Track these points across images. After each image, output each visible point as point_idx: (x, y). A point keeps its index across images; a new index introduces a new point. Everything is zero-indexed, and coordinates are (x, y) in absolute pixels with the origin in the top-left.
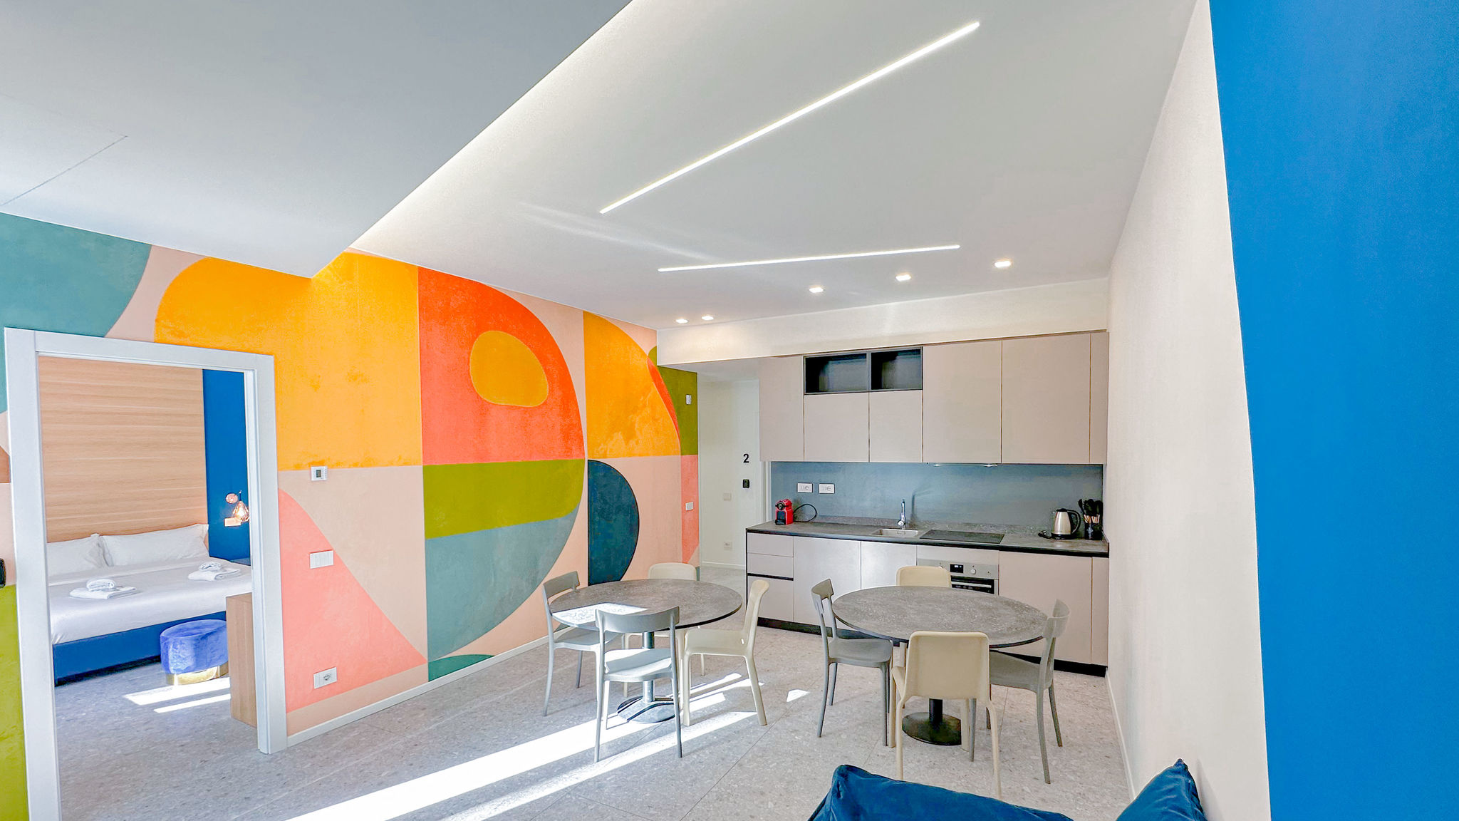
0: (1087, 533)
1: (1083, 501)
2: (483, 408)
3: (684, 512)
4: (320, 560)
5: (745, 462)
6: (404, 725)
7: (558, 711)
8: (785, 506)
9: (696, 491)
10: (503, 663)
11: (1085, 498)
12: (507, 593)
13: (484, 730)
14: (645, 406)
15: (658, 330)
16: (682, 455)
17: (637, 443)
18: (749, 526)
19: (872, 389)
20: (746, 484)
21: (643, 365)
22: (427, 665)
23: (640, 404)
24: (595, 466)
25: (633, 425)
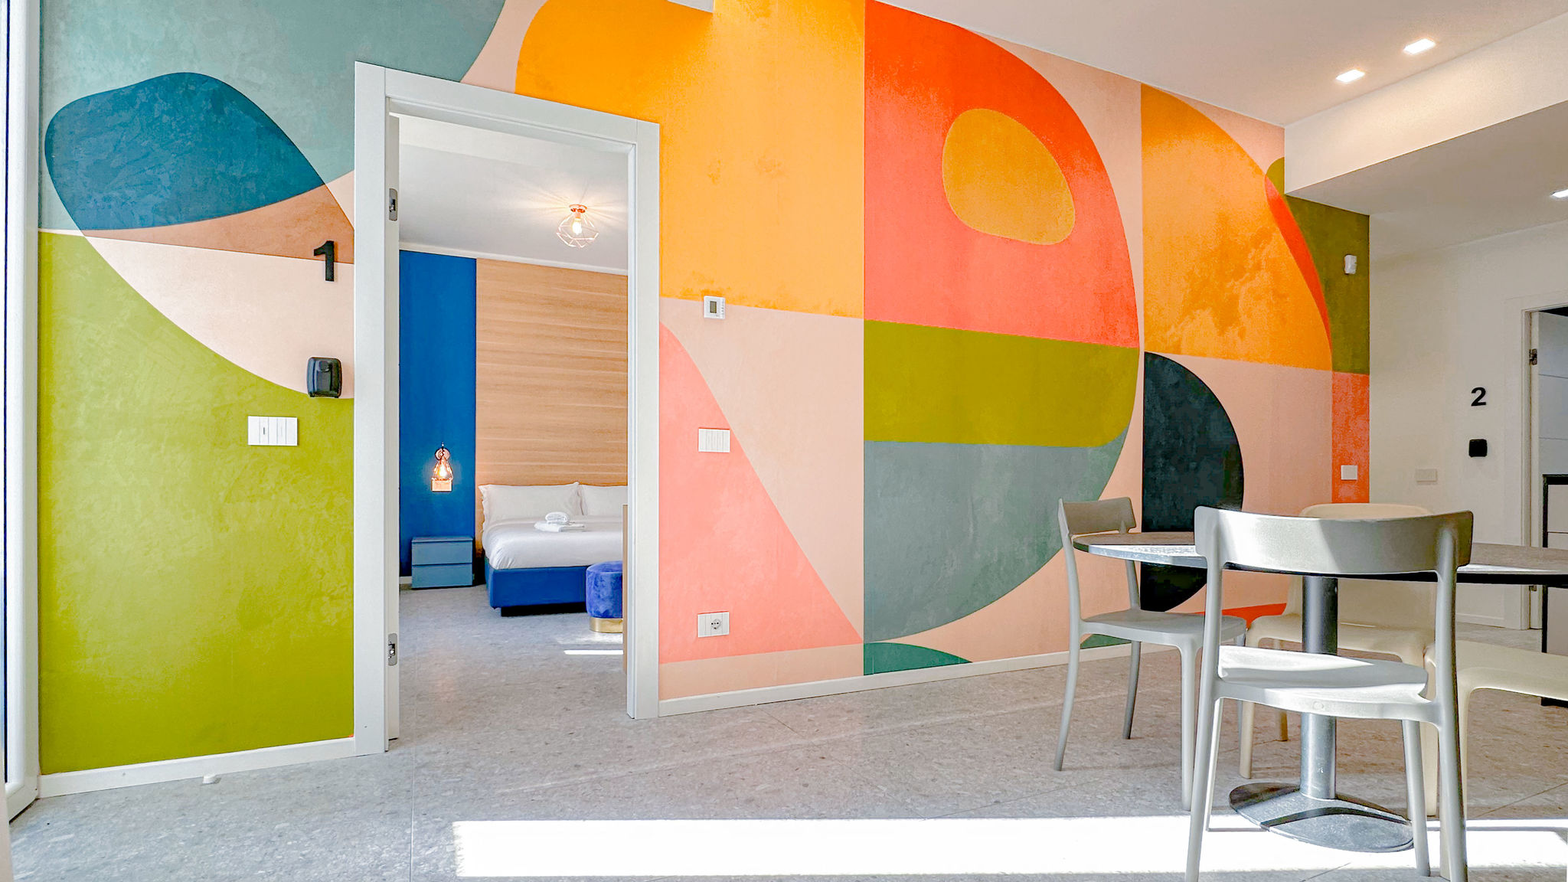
2: (961, 235)
3: (1337, 482)
4: (713, 441)
5: (1476, 403)
6: (814, 726)
7: (1085, 768)
9: (1363, 444)
10: (987, 677)
13: (940, 764)
14: (1258, 267)
15: (1285, 128)
16: (1334, 370)
17: (1241, 335)
20: (1478, 448)
21: (1256, 186)
22: (862, 650)
23: (1250, 264)
24: (1155, 365)
25: (1234, 300)
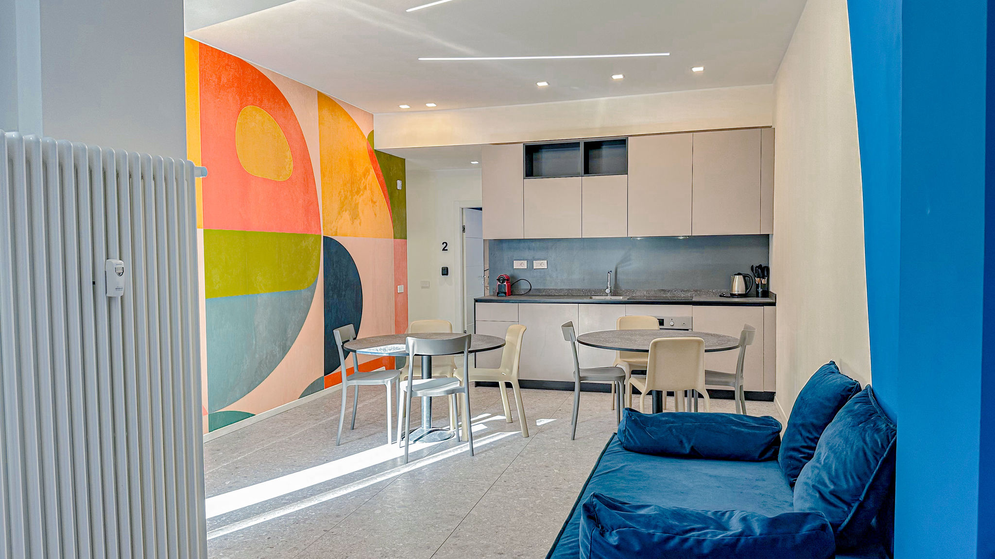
0: (757, 292)
1: (754, 266)
2: (245, 177)
3: (397, 294)
5: (444, 250)
8: (505, 280)
9: (405, 274)
10: (261, 422)
11: (756, 264)
12: (264, 357)
14: (365, 188)
15: (375, 115)
16: (394, 238)
17: (360, 224)
18: (477, 297)
19: (585, 174)
20: (445, 271)
21: (363, 146)
22: (208, 415)
23: (362, 187)
24: (329, 243)
25: (357, 205)
